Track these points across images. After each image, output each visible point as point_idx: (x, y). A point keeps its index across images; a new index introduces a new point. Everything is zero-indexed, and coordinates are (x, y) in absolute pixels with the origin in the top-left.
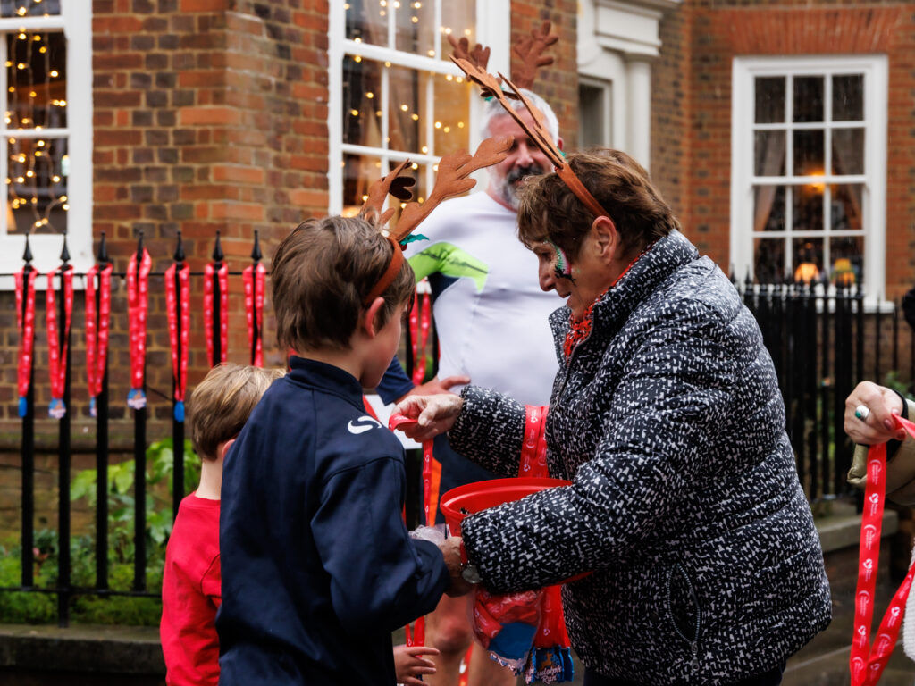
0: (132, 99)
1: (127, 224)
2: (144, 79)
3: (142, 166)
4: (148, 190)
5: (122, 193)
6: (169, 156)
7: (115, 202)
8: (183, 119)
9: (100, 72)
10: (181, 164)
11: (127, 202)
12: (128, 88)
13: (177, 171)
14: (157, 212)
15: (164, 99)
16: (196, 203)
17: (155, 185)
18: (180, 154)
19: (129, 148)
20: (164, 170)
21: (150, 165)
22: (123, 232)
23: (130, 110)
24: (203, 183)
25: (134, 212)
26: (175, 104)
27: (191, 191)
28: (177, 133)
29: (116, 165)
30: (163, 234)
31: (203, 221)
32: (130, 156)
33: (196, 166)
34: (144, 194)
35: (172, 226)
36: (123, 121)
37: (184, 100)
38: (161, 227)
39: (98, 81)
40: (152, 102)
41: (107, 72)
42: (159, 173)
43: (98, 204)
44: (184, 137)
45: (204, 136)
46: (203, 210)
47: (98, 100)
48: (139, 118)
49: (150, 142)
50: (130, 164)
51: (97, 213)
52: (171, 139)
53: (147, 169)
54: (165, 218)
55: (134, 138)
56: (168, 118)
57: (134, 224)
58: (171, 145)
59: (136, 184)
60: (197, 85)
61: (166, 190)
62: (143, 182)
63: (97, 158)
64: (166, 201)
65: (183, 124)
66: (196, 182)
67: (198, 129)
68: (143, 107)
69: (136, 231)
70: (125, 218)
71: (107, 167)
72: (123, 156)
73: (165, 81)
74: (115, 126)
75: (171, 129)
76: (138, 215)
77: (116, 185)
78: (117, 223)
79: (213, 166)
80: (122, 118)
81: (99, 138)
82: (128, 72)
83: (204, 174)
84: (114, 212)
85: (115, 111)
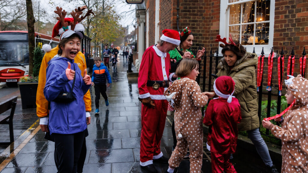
0: (285, 12)
1: (282, 42)
2: (288, 7)
3: (286, 28)
4: (288, 34)
5: (281, 35)
6: (294, 25)
7: (279, 37)
8: (298, 16)
9: (277, 7)
10: (297, 27)
11: (282, 37)
12: (284, 10)
13: (295, 29)
14: (290, 39)
15: (293, 11)
16: (300, 36)
17: (289, 32)
18: (297, 25)
19: (283, 24)
20: (292, 28)
21: (288, 28)
22: (281, 44)
23: (284, 15)
24: (303, 31)
25: (284, 39)
26: (295, 13)
27: (299, 34)
28: (296, 19)
29: (280, 28)
30: (291, 44)
31: (302, 41)
32: (283, 26)
33: (301, 27)
34: (287, 35)
35: (293, 42)
36: (282, 18)
37: (299, 11)
38: (290, 43)
39: (276, 9)
40: (289, 13)
41: (279, 6)
42: (291, 29)
43: (275, 38)
44: (298, 20)
45: (304, 20)
46: (302, 38)
47: (276, 13)
48: (286, 17)
49: (288, 22)
50: (283, 28)
51: (274, 40)
52: (294, 21)
53: (287, 29)
54: (292, 41)
55: (285, 21)
56: (294, 16)
57: (283, 42)
58: (294, 23)
59: (284, 33)
60: (302, 7)
61: (292, 34)
62: (286, 32)
63: (275, 27)
64: (292, 36)
65: (297, 17)
66: (301, 31)
67: (302, 18)
68: (287, 14)
69: (284, 44)
70: (281, 41)
71: (277, 29)
72: (281, 26)
73: (293, 7)
74: (280, 19)
75: (294, 19)
76: (285, 40)
77: (280, 33)
78: (279, 42)
79: (305, 27)
80: (282, 17)
81: (276, 22)
82: (284, 6)
83: (303, 29)
84: (279, 39)
85: (280, 15)
